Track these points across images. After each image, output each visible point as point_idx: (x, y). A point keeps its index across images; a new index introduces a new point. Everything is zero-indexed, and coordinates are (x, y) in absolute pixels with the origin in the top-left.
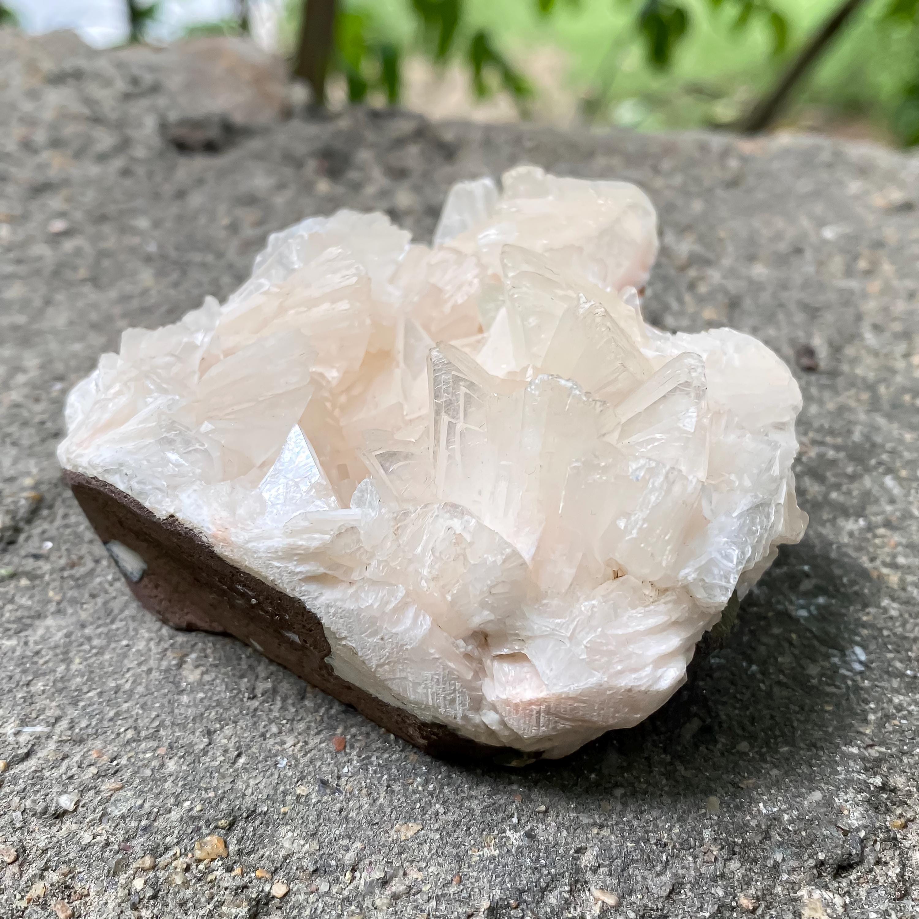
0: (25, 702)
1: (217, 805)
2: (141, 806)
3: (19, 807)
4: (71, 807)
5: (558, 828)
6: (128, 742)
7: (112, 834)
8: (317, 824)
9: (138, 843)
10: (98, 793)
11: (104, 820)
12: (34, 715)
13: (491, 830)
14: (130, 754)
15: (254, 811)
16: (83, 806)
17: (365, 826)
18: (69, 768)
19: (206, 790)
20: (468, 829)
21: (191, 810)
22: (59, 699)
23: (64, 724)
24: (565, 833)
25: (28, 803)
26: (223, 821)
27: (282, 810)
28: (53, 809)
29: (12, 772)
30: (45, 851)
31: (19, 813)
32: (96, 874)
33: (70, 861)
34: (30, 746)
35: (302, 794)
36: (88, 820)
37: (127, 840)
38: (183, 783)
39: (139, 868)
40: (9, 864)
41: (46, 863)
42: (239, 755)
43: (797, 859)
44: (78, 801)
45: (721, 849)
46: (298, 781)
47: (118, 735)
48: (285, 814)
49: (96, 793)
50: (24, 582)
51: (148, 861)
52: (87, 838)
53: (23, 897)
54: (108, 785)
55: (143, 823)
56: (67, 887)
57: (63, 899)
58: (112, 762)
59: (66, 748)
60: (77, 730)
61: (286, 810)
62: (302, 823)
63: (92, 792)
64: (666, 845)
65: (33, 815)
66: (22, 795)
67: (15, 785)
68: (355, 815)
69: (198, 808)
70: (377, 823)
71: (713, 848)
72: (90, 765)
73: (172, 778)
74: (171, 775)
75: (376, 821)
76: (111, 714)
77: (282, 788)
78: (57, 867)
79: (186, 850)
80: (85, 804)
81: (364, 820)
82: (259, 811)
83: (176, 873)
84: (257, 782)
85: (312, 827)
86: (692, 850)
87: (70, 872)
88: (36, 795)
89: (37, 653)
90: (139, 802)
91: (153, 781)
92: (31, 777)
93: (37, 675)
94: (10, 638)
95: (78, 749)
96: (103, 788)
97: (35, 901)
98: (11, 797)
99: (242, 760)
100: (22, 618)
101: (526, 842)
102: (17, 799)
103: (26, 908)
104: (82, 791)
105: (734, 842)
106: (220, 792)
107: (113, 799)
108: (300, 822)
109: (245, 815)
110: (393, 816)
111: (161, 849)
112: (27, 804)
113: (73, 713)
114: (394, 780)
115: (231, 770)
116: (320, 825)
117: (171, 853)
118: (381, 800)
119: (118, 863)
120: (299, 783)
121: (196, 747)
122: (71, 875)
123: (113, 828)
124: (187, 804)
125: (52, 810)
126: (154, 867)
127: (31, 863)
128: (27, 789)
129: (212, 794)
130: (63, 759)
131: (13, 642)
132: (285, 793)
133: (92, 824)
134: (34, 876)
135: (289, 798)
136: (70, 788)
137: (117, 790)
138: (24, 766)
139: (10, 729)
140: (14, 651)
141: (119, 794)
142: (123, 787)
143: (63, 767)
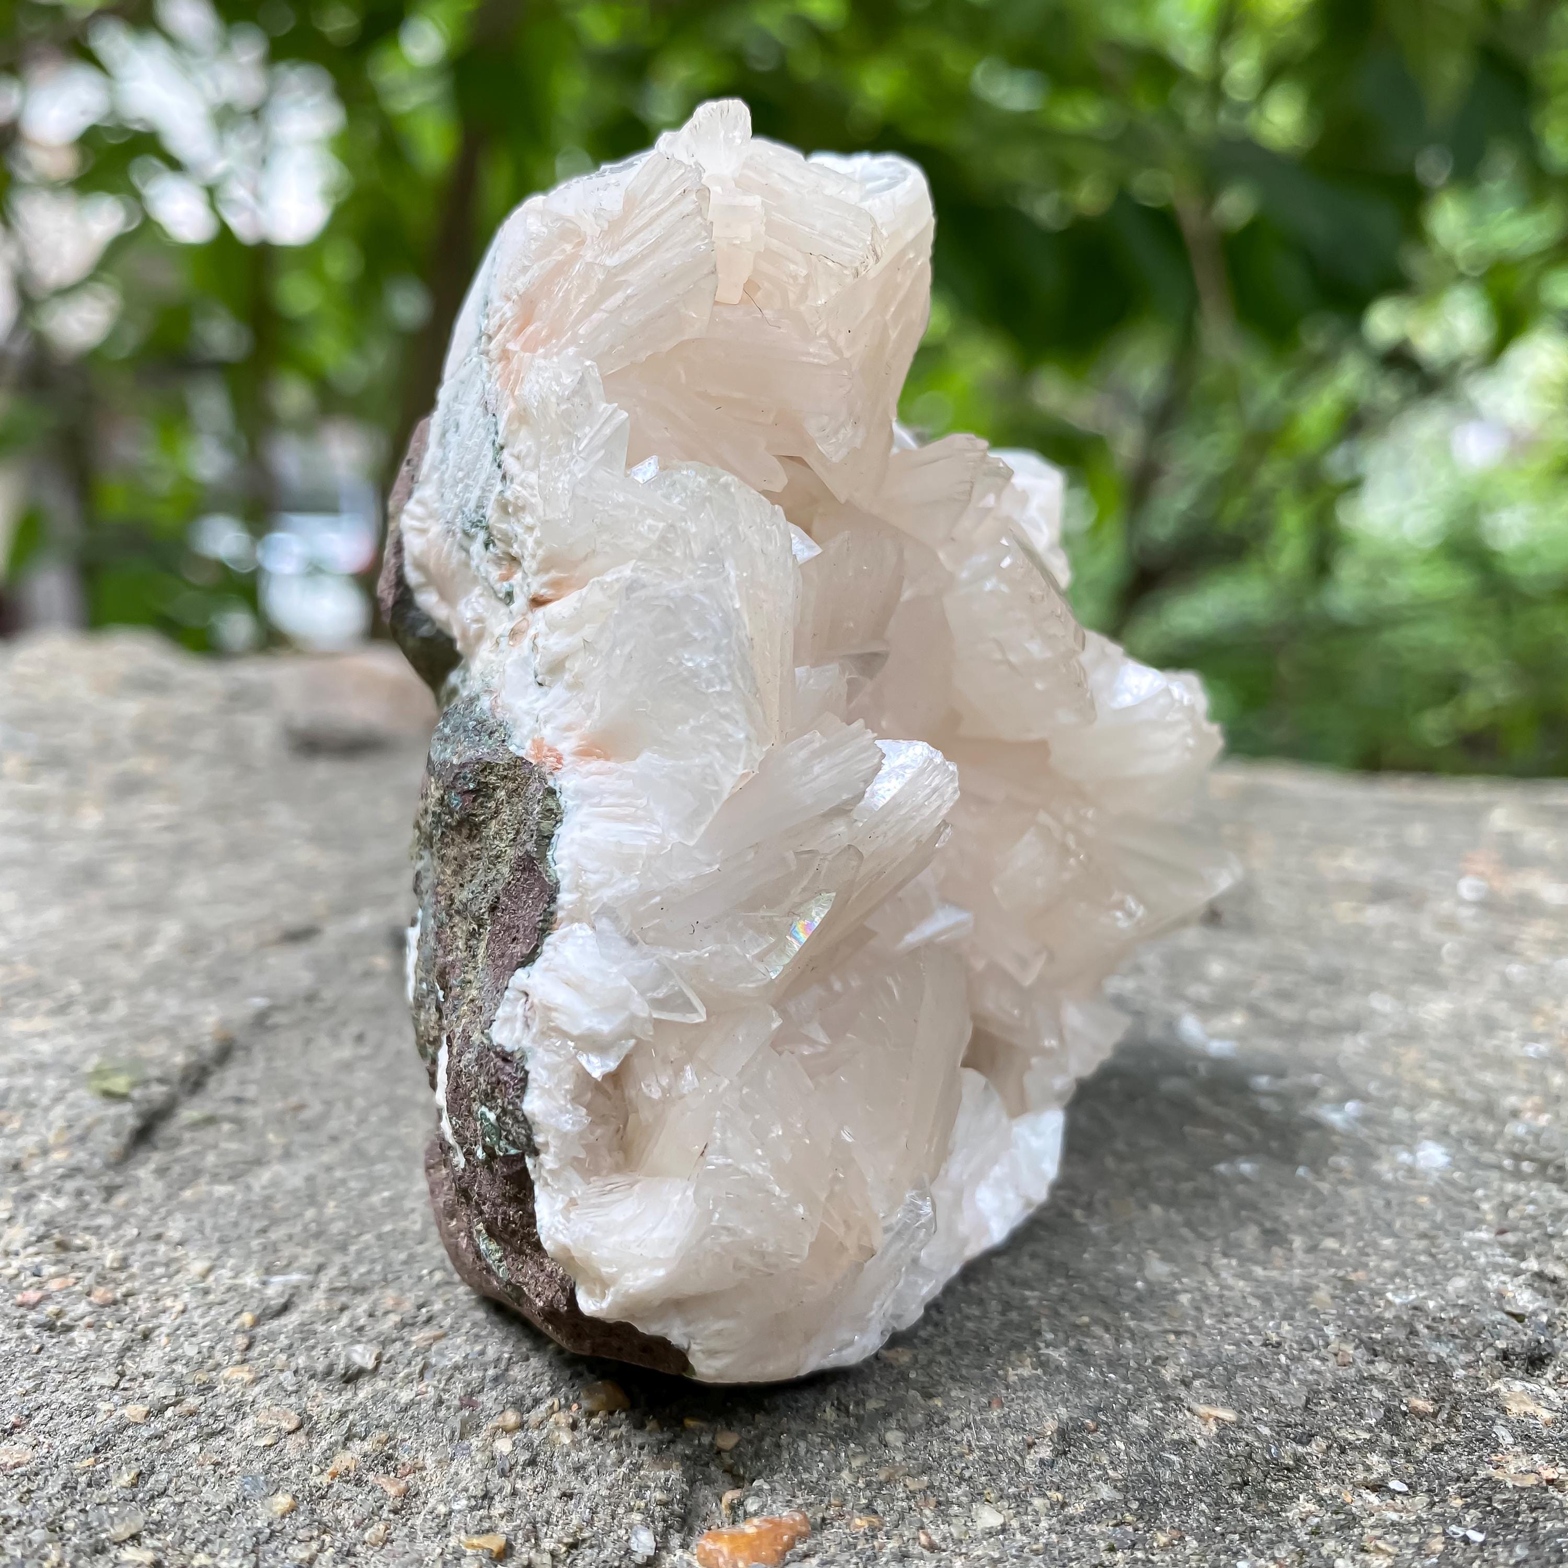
0: (264, 1249)
2: (482, 1353)
3: (289, 1367)
4: (370, 1364)
5: (1117, 1340)
6: (437, 1285)
7: (444, 1390)
9: (487, 1399)
10: (407, 1344)
11: (428, 1374)
12: (282, 1263)
13: (1021, 1348)
14: (446, 1298)
16: (388, 1362)
18: (353, 1319)
22: (315, 1246)
23: (332, 1271)
24: (1129, 1345)
25: (301, 1361)
28: (342, 1366)
29: (266, 1327)
30: (343, 1414)
31: (288, 1374)
32: (430, 1440)
33: (386, 1426)
34: (286, 1296)
36: (402, 1375)
37: (472, 1394)
39: (498, 1428)
40: (289, 1433)
41: (349, 1429)
43: (1468, 1351)
44: (380, 1355)
45: (1356, 1348)
47: (420, 1278)
49: (405, 1344)
50: (226, 1127)
51: (511, 1418)
52: (405, 1396)
53: (322, 1471)
54: (419, 1337)
55: (491, 1372)
56: (390, 1458)
57: (388, 1473)
58: (419, 1309)
59: (343, 1298)
60: (355, 1276)
63: (398, 1345)
64: (1279, 1344)
65: (312, 1377)
67: (274, 1342)
71: (1344, 1347)
72: (387, 1314)
76: (403, 1256)
78: (367, 1432)
79: (567, 1399)
80: (392, 1357)
83: (559, 1428)
86: (1315, 1352)
87: (390, 1439)
88: (310, 1351)
89: (269, 1198)
90: (478, 1348)
92: (296, 1332)
93: (275, 1222)
94: (222, 1184)
95: (362, 1298)
96: (414, 1339)
97: (343, 1476)
98: (271, 1355)
100: (235, 1163)
101: (1077, 1357)
102: (283, 1357)
103: (330, 1486)
104: (383, 1342)
105: (1371, 1338)
107: (434, 1348)
111: (529, 1402)
112: (299, 1363)
113: (339, 1260)
117: (543, 1407)
119: (464, 1423)
122: (393, 1443)
123: (443, 1382)
125: (340, 1368)
126: (521, 1426)
127: (322, 1434)
128: (295, 1346)
130: (341, 1310)
131: (229, 1188)
133: (408, 1380)
134: (336, 1443)
136: (364, 1339)
137: (437, 1338)
138: (283, 1320)
139: (250, 1280)
140: (232, 1196)
141: (443, 1343)
142: (445, 1335)
143: (345, 1319)
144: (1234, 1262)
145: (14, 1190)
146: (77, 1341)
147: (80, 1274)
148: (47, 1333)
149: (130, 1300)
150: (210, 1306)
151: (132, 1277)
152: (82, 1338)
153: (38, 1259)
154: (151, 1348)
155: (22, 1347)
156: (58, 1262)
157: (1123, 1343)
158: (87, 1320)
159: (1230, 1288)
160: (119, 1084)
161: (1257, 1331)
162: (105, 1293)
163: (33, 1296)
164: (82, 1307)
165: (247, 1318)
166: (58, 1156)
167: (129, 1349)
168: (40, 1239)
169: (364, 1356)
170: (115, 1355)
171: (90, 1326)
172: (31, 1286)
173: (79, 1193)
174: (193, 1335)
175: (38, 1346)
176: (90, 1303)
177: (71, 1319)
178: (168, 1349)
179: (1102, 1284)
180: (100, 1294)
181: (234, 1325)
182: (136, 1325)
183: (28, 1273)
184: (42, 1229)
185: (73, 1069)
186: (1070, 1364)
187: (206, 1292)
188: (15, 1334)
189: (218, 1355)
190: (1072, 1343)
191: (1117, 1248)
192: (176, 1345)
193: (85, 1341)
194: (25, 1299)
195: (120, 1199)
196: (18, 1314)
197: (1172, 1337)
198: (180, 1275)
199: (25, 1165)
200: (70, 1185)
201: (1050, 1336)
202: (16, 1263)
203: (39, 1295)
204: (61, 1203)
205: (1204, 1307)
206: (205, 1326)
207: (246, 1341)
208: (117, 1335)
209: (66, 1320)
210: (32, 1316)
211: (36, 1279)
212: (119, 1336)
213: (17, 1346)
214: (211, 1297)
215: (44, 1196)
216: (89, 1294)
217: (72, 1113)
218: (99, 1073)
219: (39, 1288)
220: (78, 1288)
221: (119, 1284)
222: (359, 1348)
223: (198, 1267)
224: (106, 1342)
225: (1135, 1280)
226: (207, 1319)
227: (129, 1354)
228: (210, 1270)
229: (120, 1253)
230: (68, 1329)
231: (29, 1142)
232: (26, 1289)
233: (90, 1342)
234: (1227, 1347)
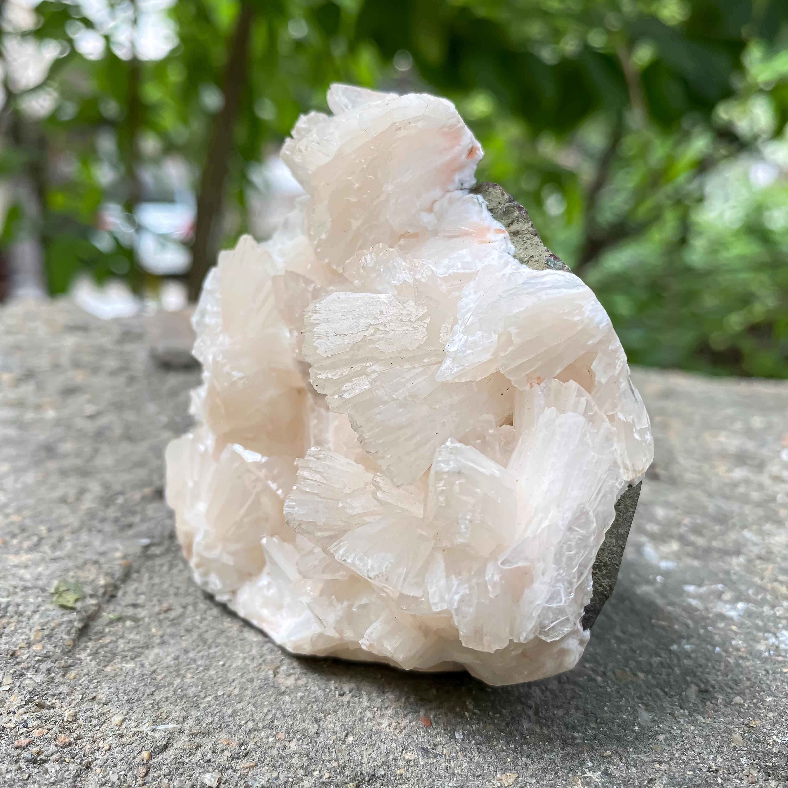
0: (153, 707)
1: (342, 772)
2: (277, 778)
4: (215, 784)
5: (627, 766)
6: (250, 731)
8: (431, 780)
10: (235, 771)
12: (164, 716)
13: (575, 773)
14: (255, 740)
15: (374, 775)
16: (225, 783)
17: (471, 778)
18: (204, 754)
19: (329, 761)
20: (556, 773)
21: (321, 777)
22: (181, 704)
23: (191, 721)
24: (634, 770)
26: (351, 784)
27: (398, 772)
28: (199, 787)
29: (155, 761)
34: (166, 739)
35: (410, 758)
38: (306, 758)
42: (347, 735)
44: (220, 779)
45: (759, 772)
46: (403, 750)
47: (240, 726)
48: (401, 775)
49: (234, 772)
50: (129, 623)
54: (242, 765)
58: (240, 747)
59: (198, 740)
60: (204, 725)
61: (402, 772)
62: (418, 780)
63: (230, 771)
64: (717, 770)
66: (169, 777)
67: (160, 770)
68: (460, 772)
69: (327, 775)
70: (480, 775)
71: (752, 771)
72: (222, 751)
73: (297, 755)
74: (295, 753)
75: (479, 773)
76: (230, 712)
77: (392, 756)
80: (226, 780)
81: (469, 774)
82: (378, 775)
84: (369, 753)
85: (428, 783)
86: (737, 775)
88: (181, 777)
89: (154, 672)
90: (275, 775)
91: (281, 758)
92: (173, 763)
93: (158, 687)
94: (127, 662)
95: (208, 740)
96: (238, 767)
98: (159, 780)
99: (350, 739)
100: (134, 648)
101: (606, 778)
102: (166, 781)
104: (221, 770)
105: (766, 766)
106: (341, 762)
107: (250, 774)
108: (416, 780)
109: (367, 779)
110: (491, 769)
112: (175, 784)
113: (195, 713)
114: (481, 744)
115: (344, 746)
116: (434, 781)
118: (477, 759)
120: (404, 752)
121: (309, 731)
124: (316, 773)
128: (172, 773)
129: (335, 764)
130: (197, 748)
131: (130, 665)
132: (395, 760)
135: (399, 763)
136: (211, 769)
137: (251, 767)
138: (165, 755)
139: (145, 728)
140: (134, 671)
141: (255, 770)
142: (256, 765)
143: (199, 754)
144: (687, 713)
145: (11, 671)
146: (49, 770)
147: (50, 727)
148: (32, 765)
149: (79, 742)
150: (124, 745)
151: (79, 726)
152: (53, 768)
153: (25, 717)
154: (91, 774)
155: (18, 776)
156: (38, 718)
157: (631, 769)
158: (55, 757)
159: (687, 731)
160: (69, 599)
161: (703, 761)
162: (64, 739)
163: (23, 741)
164: (52, 748)
165: (145, 754)
166: (37, 648)
167: (79, 776)
168: (27, 703)
169: (211, 781)
170: (71, 780)
171: (56, 760)
172: (22, 734)
173: (49, 671)
174: (115, 766)
175: (27, 776)
176: (56, 745)
177: (45, 756)
178: (101, 776)
179: (615, 728)
180: (62, 739)
181: (138, 760)
182: (82, 760)
183: (21, 726)
184: (28, 696)
185: (43, 590)
186: (603, 783)
187: (121, 736)
188: (14, 767)
189: (129, 779)
190: (602, 769)
191: (623, 702)
192: (105, 773)
193: (53, 771)
194: (19, 744)
195: (72, 674)
196: (15, 754)
197: (657, 766)
198: (106, 724)
199: (18, 653)
200: (44, 667)
201: (590, 764)
202: (15, 719)
203: (27, 740)
204: (39, 678)
205: (673, 743)
206: (121, 760)
207: (145, 771)
208: (71, 767)
209: (42, 757)
210: (24, 754)
211: (26, 729)
212: (73, 767)
213: (15, 775)
214: (124, 740)
215: (29, 675)
216: (55, 740)
217: (43, 620)
218: (57, 592)
219: (27, 736)
220: (49, 735)
221: (72, 731)
222: (208, 776)
223: (117, 719)
224: (65, 772)
225: (634, 725)
226: (122, 755)
227: (79, 779)
228: (123, 721)
229: (72, 711)
230: (45, 761)
231: (20, 639)
232: (19, 736)
233: (57, 772)
234: (688, 773)
